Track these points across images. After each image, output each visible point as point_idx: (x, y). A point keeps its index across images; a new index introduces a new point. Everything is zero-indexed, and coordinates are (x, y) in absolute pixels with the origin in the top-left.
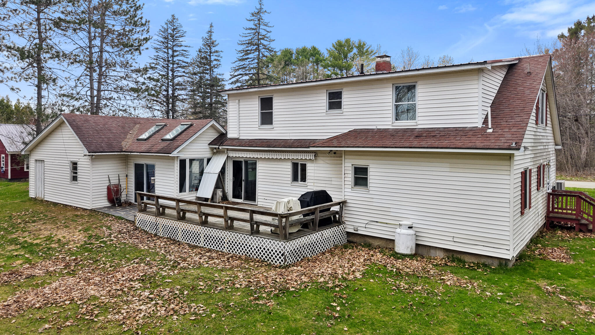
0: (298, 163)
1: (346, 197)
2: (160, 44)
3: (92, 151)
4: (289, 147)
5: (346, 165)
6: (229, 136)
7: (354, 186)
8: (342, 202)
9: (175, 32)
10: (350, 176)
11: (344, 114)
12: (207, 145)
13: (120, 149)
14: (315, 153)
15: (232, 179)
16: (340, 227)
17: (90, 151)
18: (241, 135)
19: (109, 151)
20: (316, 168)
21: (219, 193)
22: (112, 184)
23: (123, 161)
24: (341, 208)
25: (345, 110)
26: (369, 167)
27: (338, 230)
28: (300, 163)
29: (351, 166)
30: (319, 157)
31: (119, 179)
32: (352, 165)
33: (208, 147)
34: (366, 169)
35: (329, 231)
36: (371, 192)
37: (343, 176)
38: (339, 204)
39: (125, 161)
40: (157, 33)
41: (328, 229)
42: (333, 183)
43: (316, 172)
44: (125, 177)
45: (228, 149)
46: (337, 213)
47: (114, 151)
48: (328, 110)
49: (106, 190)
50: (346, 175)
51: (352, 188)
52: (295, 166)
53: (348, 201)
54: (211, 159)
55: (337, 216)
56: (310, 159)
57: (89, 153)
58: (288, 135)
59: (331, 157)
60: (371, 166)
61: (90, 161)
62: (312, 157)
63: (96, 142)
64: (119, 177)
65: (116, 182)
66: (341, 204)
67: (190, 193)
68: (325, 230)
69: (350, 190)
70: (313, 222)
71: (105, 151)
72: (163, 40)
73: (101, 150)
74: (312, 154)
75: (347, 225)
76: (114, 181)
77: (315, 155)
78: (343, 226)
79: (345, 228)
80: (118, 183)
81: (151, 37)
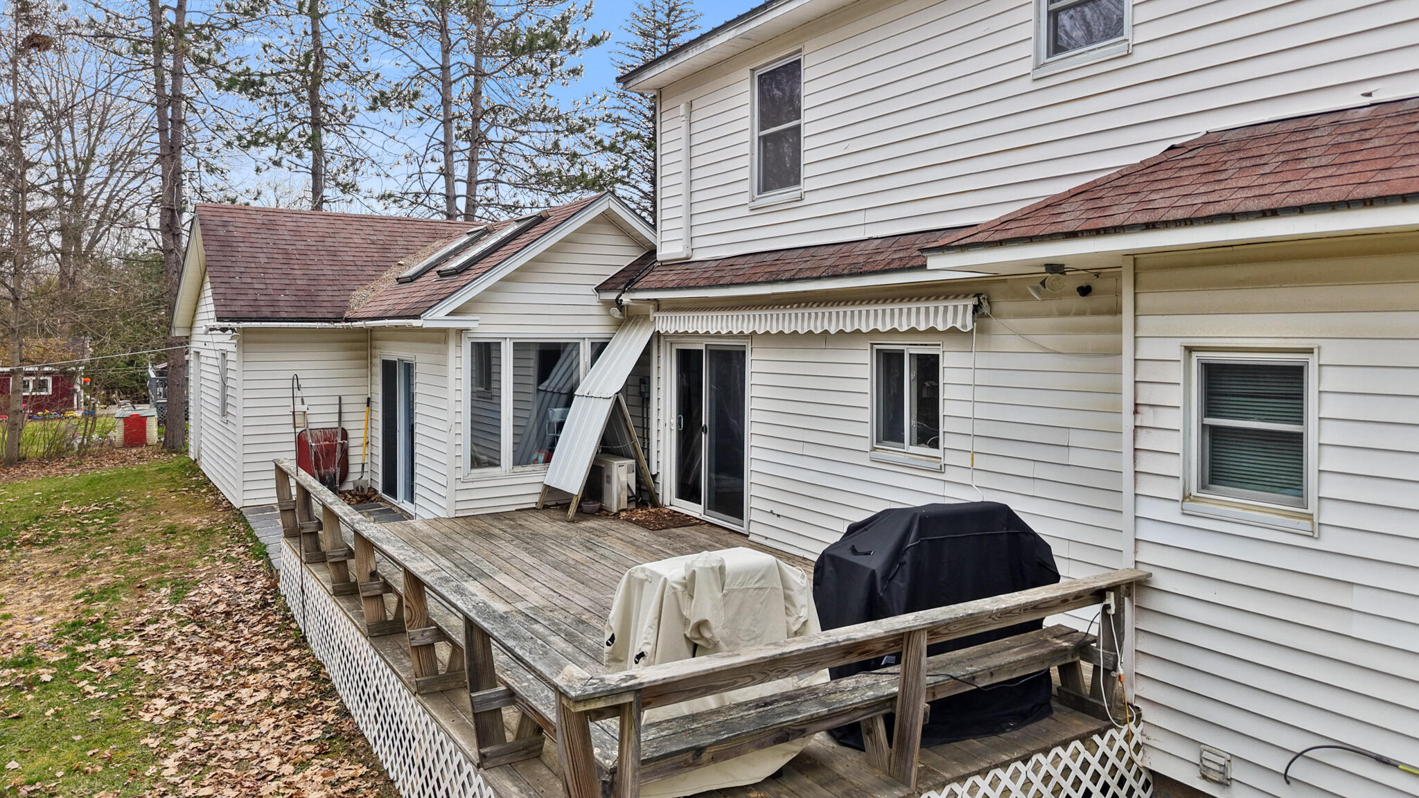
0: (900, 355)
1: (1148, 555)
2: (632, 52)
3: (231, 315)
4: (852, 275)
5: (1148, 349)
6: (663, 253)
7: (1203, 487)
8: (1114, 588)
9: (672, 18)
10: (1173, 419)
11: (1141, 54)
12: (590, 290)
13: (338, 310)
14: (978, 295)
15: (674, 421)
16: (1102, 743)
17: (225, 315)
18: (698, 243)
19: (294, 315)
20: (982, 378)
21: (621, 475)
22: (311, 426)
23: (354, 353)
24: (1113, 623)
25: (1142, 35)
26: (1313, 361)
27: (1085, 765)
28: (909, 351)
29: (1178, 354)
30: (998, 316)
31: (340, 413)
32: (1189, 350)
33: (594, 300)
34: (1297, 373)
35: (1015, 776)
36: (1329, 541)
37: (1127, 421)
38: (1098, 595)
39: (364, 353)
40: (628, 26)
41: (1005, 765)
42: (1075, 458)
43: (981, 395)
44: (364, 407)
45: (658, 305)
46: (1084, 647)
47: (315, 315)
48: (1043, 59)
49: (293, 447)
50: (1146, 418)
51: (1187, 497)
52: (889, 363)
53: (1162, 581)
54: (604, 345)
55: (1086, 669)
56: (953, 330)
57: (219, 319)
58: (858, 219)
59: (1064, 313)
60: (1330, 352)
61: (235, 349)
62: (965, 321)
63: (263, 286)
64: (340, 404)
65: (331, 421)
66: (1111, 600)
67: (519, 469)
68: (983, 773)
69: (1172, 513)
70: (889, 720)
71: (278, 315)
72: (640, 41)
73: (266, 312)
74: (960, 303)
75: (1151, 733)
76: (322, 418)
77: (976, 309)
78: (1128, 738)
79: (1138, 747)
80: (336, 425)
81: (607, 35)
